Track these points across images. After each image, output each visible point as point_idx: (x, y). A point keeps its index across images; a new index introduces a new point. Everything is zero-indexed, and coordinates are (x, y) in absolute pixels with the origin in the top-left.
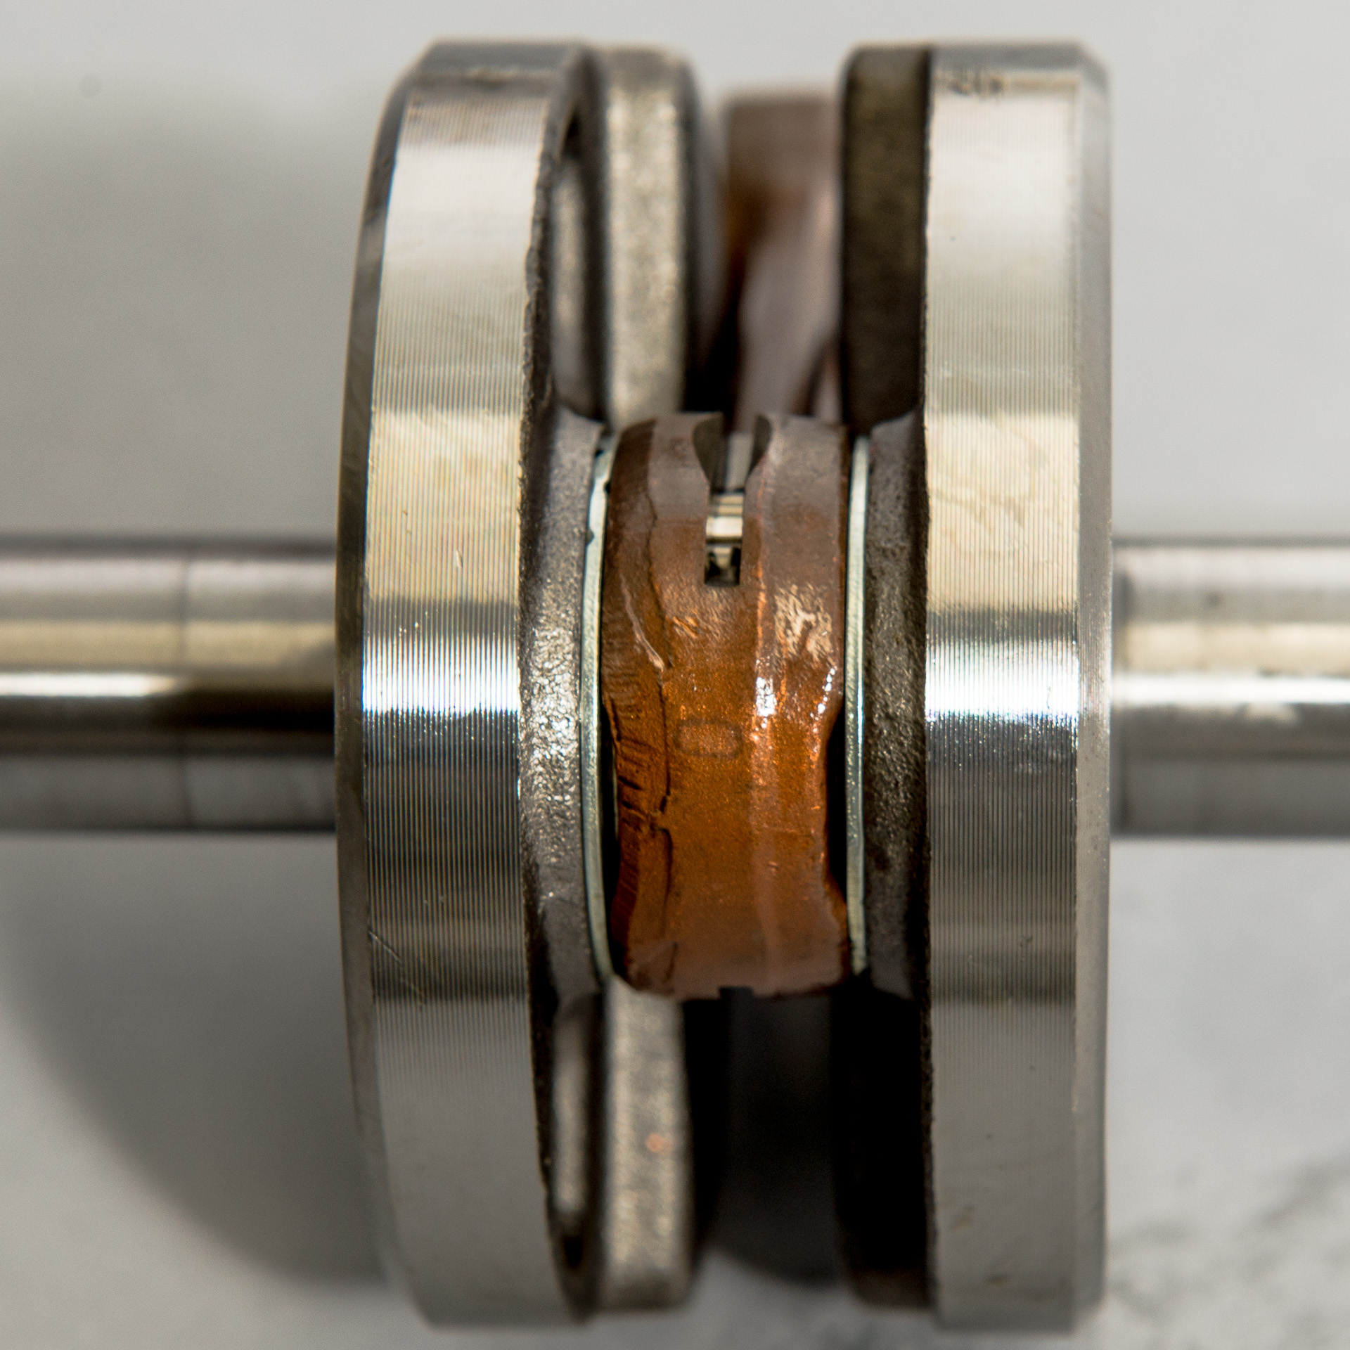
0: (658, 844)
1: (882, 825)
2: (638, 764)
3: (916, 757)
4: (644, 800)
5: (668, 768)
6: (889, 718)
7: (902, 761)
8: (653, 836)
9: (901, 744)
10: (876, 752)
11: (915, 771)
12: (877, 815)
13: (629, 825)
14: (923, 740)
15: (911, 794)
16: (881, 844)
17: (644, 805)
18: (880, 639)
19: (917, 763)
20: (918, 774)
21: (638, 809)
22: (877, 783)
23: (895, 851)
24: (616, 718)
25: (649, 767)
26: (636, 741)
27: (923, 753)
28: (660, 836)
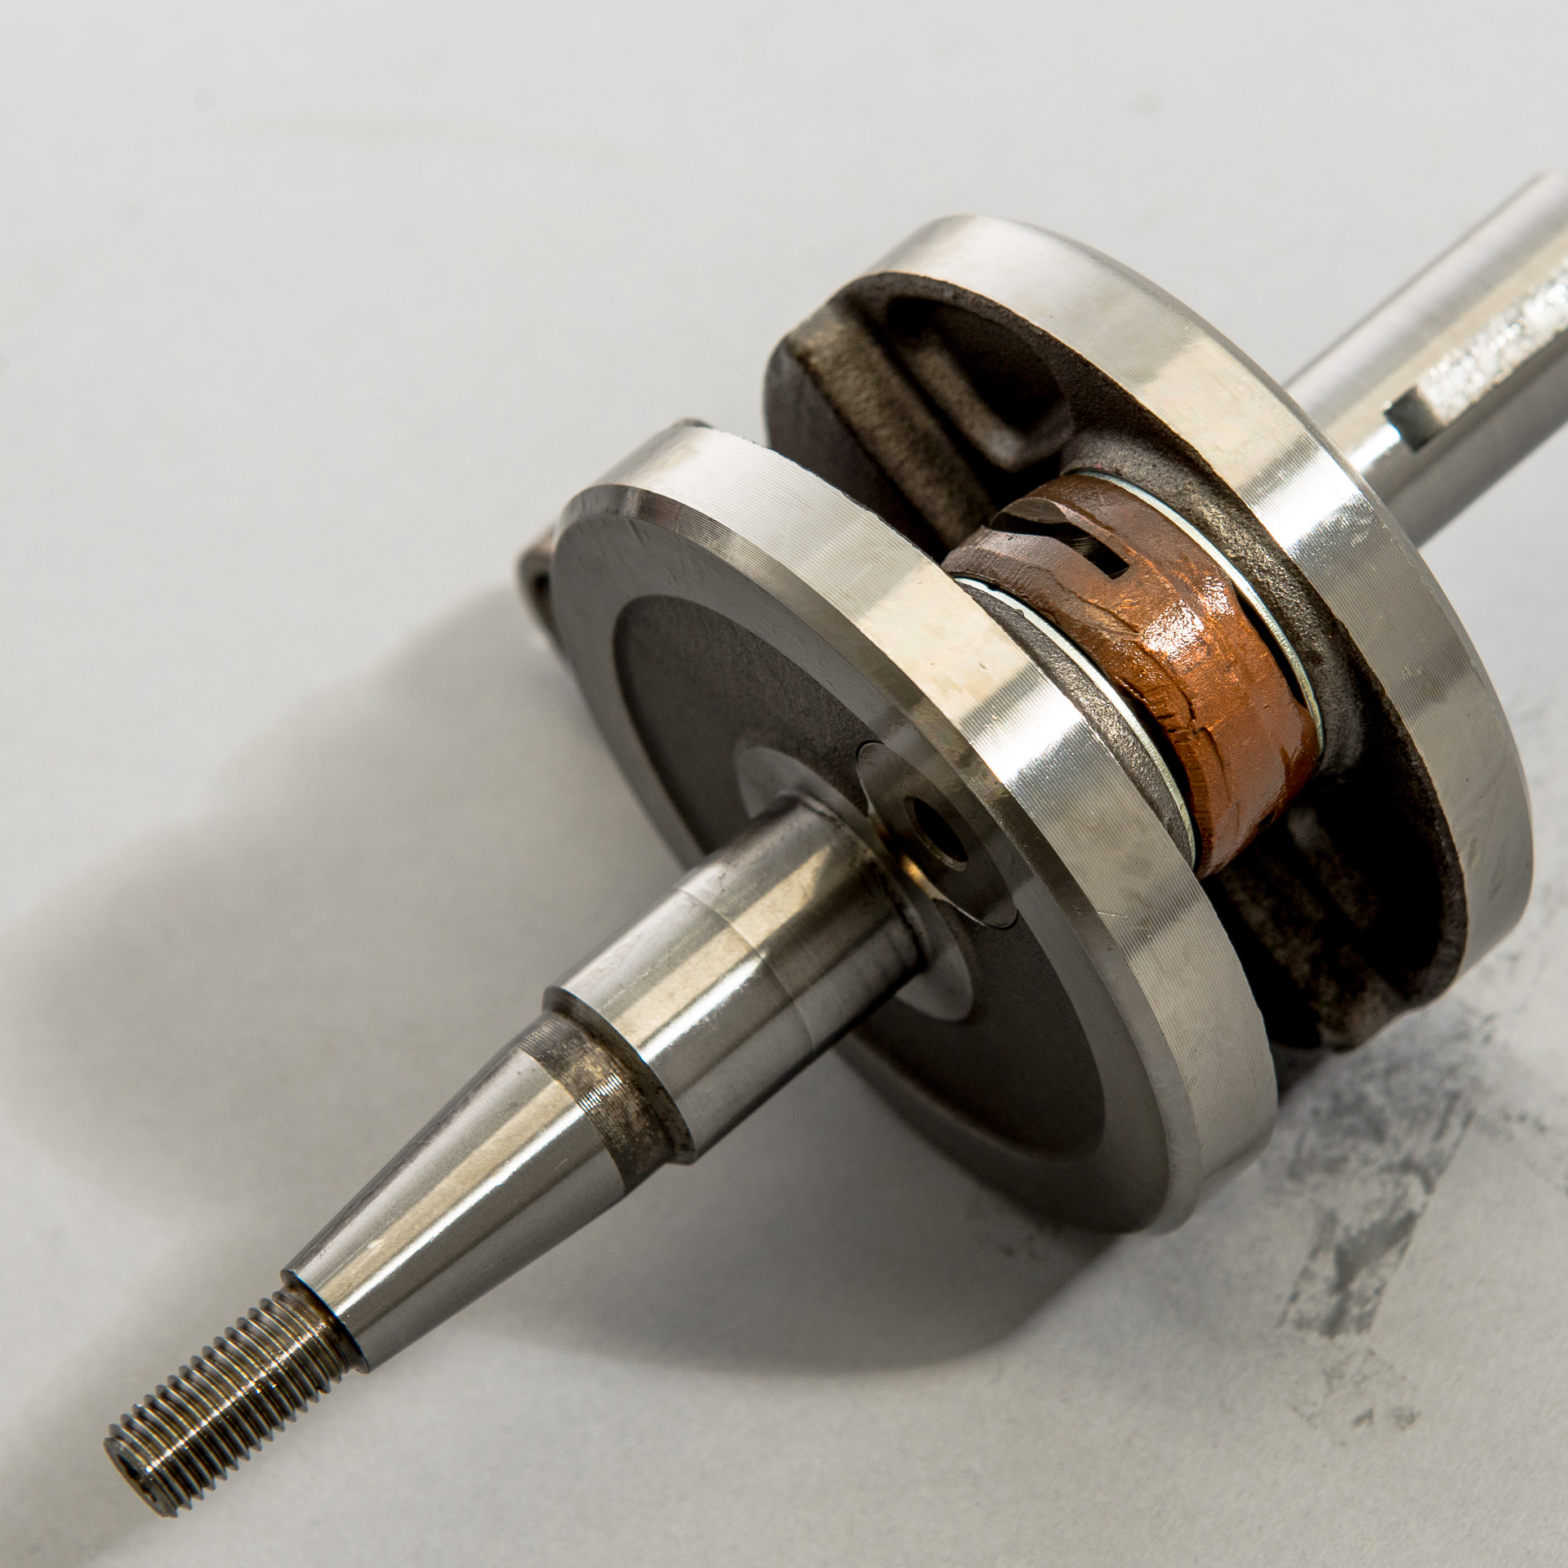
0: (1203, 739)
1: (1304, 636)
2: (1163, 701)
3: (1298, 581)
4: (1181, 720)
5: (1181, 690)
6: (1268, 572)
7: (1292, 590)
8: (1198, 738)
9: (1284, 580)
10: (1274, 596)
11: (1302, 589)
12: (1298, 634)
13: (1179, 742)
14: (1295, 567)
15: (1309, 604)
16: (1311, 648)
17: (1182, 723)
18: (1226, 535)
19: (1301, 583)
20: (1306, 589)
21: (1180, 728)
22: (1286, 614)
23: (1320, 646)
24: (1131, 686)
25: (1170, 698)
26: (1153, 689)
27: (1300, 574)
28: (1201, 734)
